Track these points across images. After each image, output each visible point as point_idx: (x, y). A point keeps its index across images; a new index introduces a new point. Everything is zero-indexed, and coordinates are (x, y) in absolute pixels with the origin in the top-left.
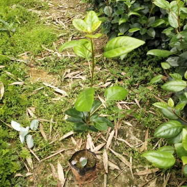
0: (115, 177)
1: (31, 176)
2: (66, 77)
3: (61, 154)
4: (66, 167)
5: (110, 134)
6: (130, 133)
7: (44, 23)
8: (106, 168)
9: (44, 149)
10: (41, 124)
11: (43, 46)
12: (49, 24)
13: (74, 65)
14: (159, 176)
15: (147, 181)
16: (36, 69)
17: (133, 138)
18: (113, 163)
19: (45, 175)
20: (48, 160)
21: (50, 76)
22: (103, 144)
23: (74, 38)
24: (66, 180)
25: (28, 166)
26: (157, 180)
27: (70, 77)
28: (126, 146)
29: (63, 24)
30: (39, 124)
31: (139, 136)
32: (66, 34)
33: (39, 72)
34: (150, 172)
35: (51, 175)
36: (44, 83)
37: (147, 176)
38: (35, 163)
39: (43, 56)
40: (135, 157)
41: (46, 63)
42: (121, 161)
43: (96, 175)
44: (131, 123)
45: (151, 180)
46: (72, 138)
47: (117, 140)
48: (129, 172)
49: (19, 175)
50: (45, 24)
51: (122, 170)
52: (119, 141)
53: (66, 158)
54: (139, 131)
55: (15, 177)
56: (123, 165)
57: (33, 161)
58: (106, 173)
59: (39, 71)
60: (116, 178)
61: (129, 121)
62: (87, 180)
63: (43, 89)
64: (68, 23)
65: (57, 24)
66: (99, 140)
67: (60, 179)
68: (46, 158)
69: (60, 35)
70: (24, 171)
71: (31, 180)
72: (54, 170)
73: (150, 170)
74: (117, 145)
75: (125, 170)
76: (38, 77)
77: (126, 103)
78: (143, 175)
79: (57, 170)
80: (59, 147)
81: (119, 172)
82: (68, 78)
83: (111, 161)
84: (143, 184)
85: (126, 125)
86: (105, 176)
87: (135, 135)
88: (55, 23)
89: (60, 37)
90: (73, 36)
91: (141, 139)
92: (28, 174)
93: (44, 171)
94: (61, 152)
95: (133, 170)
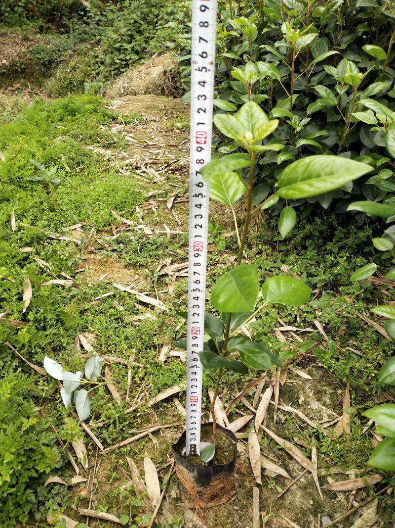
0: (278, 493)
1: (83, 485)
2: (162, 273)
3: (151, 436)
4: (165, 466)
5: (262, 395)
6: (307, 394)
7: (117, 172)
8: (257, 472)
9: (114, 423)
10: (107, 368)
11: (114, 213)
12: (128, 173)
13: (179, 251)
14: (381, 494)
15: (356, 504)
16: (99, 257)
17: (315, 405)
18: (272, 460)
19: (116, 485)
20: (123, 450)
21: (129, 272)
22: (247, 418)
23: (179, 200)
24: (164, 497)
25: (76, 461)
26: (379, 505)
27: (170, 273)
28: (300, 423)
29: (156, 174)
30: (104, 368)
31: (328, 402)
32: (162, 192)
33: (104, 263)
34: (360, 483)
35: (130, 483)
36: (115, 285)
37: (354, 492)
38: (93, 456)
39: (114, 231)
40: (323, 449)
41: (121, 245)
42: (291, 458)
43: (233, 488)
44: (309, 373)
45: (365, 502)
46: (177, 402)
47: (278, 409)
48: (311, 483)
49: (56, 479)
50: (120, 174)
51: (294, 478)
52: (284, 413)
53: (164, 446)
54: (329, 390)
55: (46, 484)
56: (296, 467)
57: (88, 450)
58: (258, 485)
59: (106, 262)
60: (282, 497)
61: (304, 368)
62: (213, 498)
63: (114, 296)
64: (166, 172)
65: (142, 174)
66: (237, 407)
67: (150, 494)
68: (118, 445)
69: (150, 194)
70: (68, 473)
71: (84, 494)
72: (136, 473)
73: (360, 479)
74: (280, 420)
75: (302, 480)
76: (104, 272)
77: (295, 329)
78: (345, 492)
79: (142, 473)
80: (148, 421)
81: (288, 483)
82: (166, 275)
83: (267, 457)
84: (346, 513)
85: (298, 376)
86: (256, 490)
87: (319, 400)
88: (138, 172)
89: (151, 197)
90: (177, 196)
91: (334, 410)
92: (75, 480)
93: (114, 475)
94: (153, 433)
95: (319, 478)
